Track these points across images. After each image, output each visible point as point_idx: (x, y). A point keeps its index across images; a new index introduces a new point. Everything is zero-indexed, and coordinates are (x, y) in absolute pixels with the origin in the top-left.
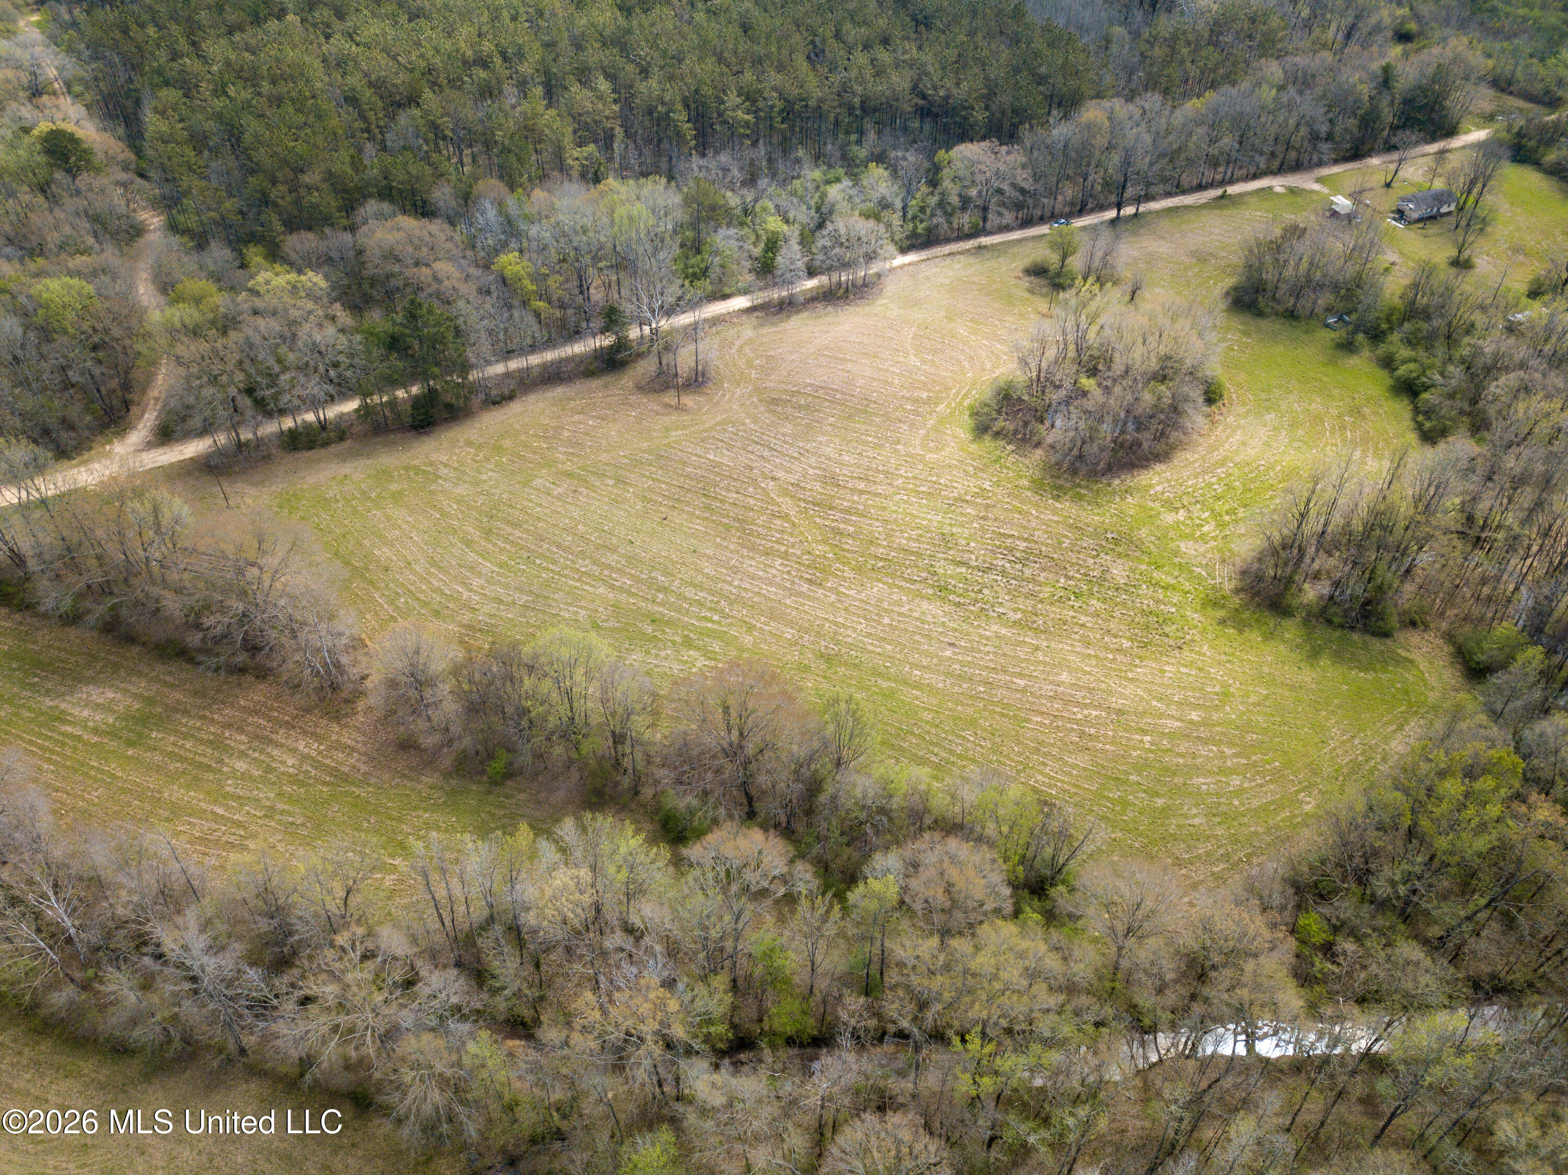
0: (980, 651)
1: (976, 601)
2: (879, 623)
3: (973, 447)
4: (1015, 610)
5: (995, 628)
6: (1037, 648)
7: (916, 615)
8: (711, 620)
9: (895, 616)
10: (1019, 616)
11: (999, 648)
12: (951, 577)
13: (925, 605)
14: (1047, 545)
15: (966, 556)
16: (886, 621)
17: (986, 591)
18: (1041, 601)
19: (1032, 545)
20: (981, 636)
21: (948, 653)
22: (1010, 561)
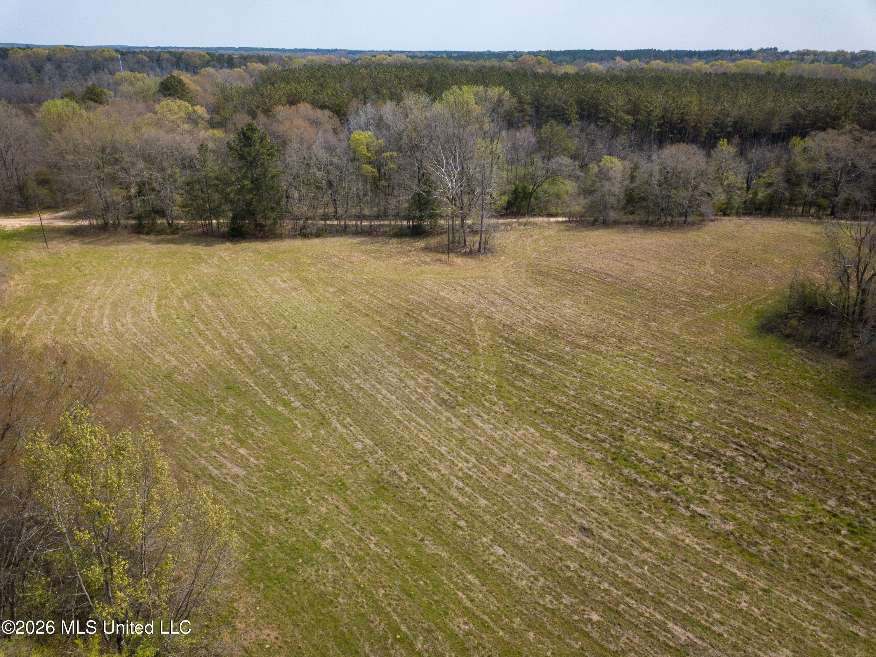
0: (629, 555)
1: (665, 487)
2: (493, 468)
3: (748, 342)
4: (725, 518)
5: (676, 530)
6: (742, 586)
7: (557, 476)
8: (287, 404)
9: (524, 469)
10: (730, 527)
11: (667, 561)
12: (642, 449)
13: (579, 469)
14: (819, 454)
15: (680, 433)
16: (507, 469)
17: (687, 480)
18: (781, 519)
19: (795, 447)
20: (644, 535)
21: (571, 541)
22: (745, 455)
